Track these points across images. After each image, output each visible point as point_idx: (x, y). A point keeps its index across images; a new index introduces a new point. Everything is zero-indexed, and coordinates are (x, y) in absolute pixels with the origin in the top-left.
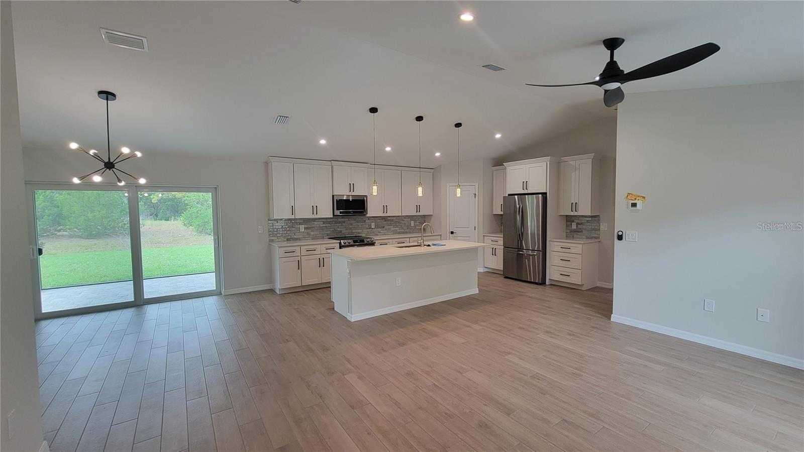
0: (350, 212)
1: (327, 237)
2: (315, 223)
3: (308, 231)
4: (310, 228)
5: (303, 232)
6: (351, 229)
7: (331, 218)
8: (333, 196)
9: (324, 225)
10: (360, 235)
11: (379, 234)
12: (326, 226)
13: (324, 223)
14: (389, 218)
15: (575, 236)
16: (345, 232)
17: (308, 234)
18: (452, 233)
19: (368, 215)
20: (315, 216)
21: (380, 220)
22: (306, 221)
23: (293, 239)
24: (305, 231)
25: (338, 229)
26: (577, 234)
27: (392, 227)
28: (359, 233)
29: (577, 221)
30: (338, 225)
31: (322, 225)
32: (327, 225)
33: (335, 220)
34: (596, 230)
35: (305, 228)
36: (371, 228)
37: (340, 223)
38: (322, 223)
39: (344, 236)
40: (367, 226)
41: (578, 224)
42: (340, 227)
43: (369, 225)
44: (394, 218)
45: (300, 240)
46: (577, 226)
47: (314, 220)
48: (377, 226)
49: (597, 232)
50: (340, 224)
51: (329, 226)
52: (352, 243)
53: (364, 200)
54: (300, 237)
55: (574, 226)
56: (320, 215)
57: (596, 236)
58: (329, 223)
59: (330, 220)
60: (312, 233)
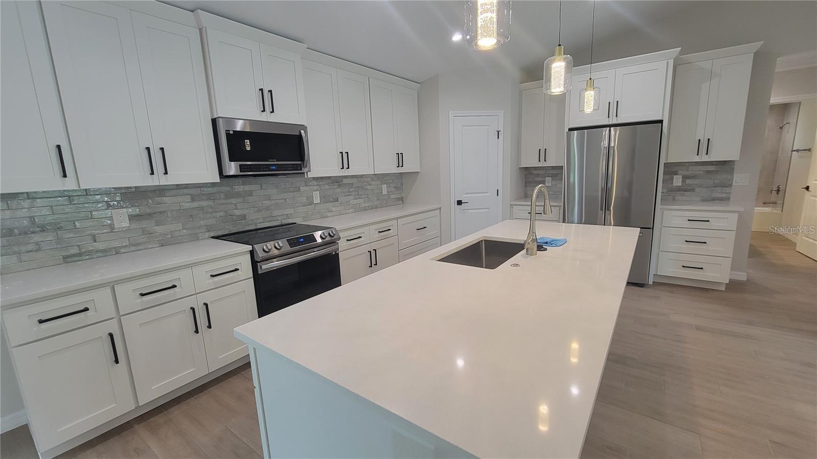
0: (268, 167)
1: (207, 235)
2: (166, 199)
3: (145, 224)
4: (150, 214)
5: (128, 230)
6: (267, 209)
7: (213, 185)
8: (214, 122)
9: (195, 204)
10: (291, 221)
11: (329, 214)
12: (201, 208)
13: (193, 200)
14: (345, 181)
15: (677, 198)
16: (255, 220)
17: (144, 231)
18: (460, 203)
19: (310, 175)
20: (159, 180)
21: (328, 184)
22: (131, 195)
23: (90, 253)
24: (134, 226)
25: (237, 212)
26: (683, 195)
27: (352, 197)
28: (288, 216)
29: (685, 173)
30: (234, 201)
31: (189, 205)
32: (204, 203)
33: (225, 189)
34: (723, 185)
35: (132, 218)
36: (311, 203)
37: (238, 195)
38: (189, 198)
39: (253, 227)
40: (304, 200)
41: (685, 178)
42: (239, 206)
43: (308, 198)
44: (354, 181)
45: (117, 253)
46: (683, 181)
47: (161, 191)
48: (325, 199)
49: (727, 190)
50: (240, 200)
51: (211, 207)
52: (287, 248)
53: (300, 136)
54: (116, 244)
55: (677, 181)
56: (176, 177)
57: (724, 195)
58: (209, 197)
59: (210, 190)
60: (159, 229)
